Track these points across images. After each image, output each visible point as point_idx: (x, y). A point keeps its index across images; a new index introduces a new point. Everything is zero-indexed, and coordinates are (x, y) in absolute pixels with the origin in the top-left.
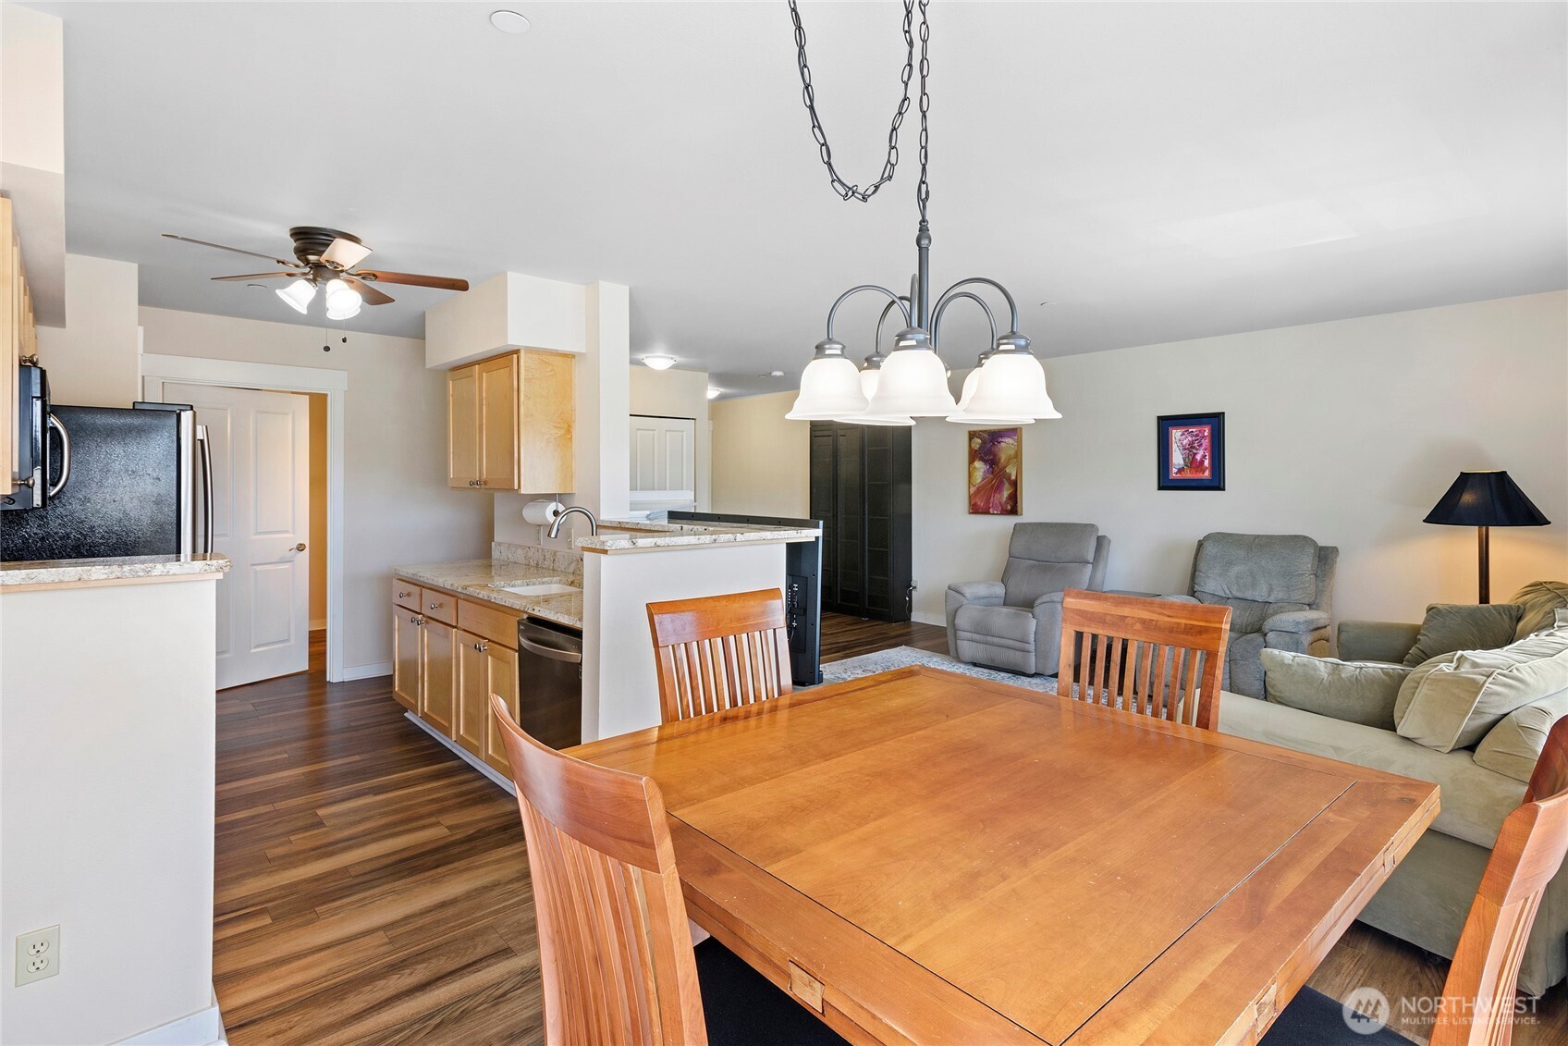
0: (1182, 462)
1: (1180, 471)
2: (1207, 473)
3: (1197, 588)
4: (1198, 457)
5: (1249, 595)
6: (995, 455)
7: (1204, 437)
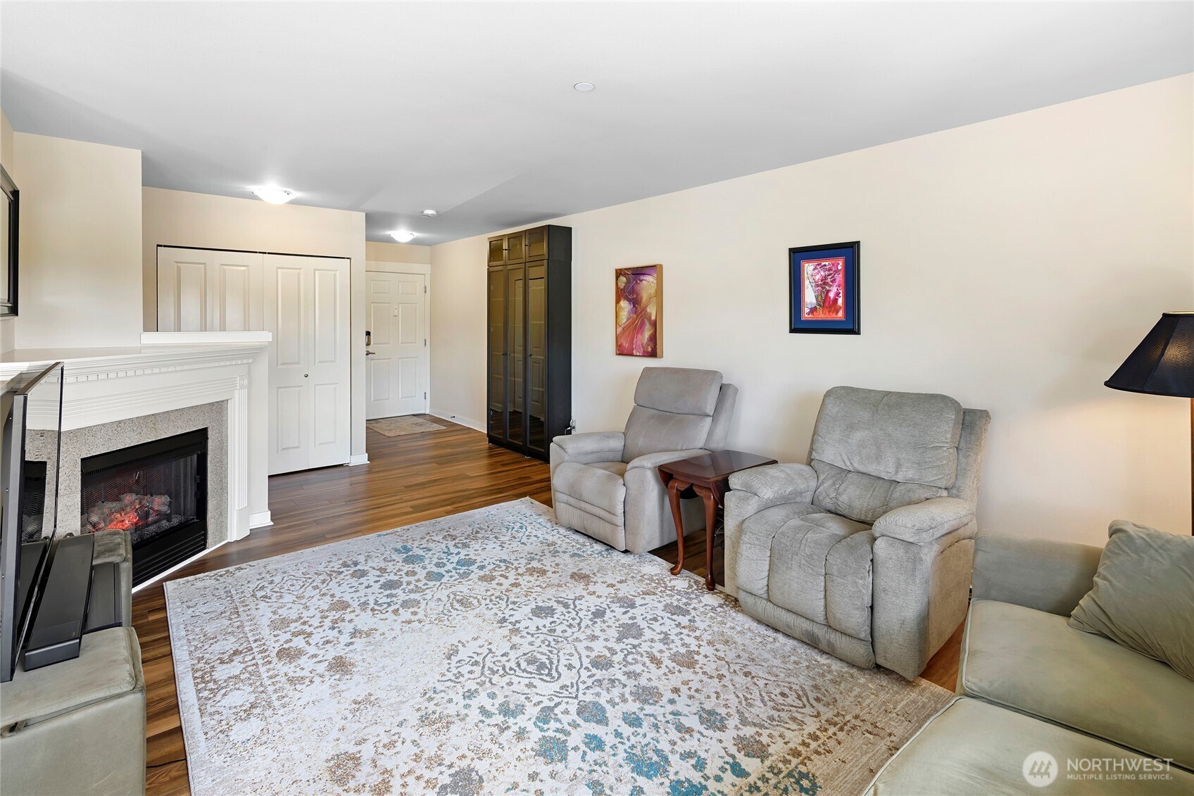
0: (814, 301)
1: (813, 310)
2: (841, 314)
3: (815, 455)
4: (832, 295)
5: (872, 469)
6: (638, 294)
7: (837, 271)
